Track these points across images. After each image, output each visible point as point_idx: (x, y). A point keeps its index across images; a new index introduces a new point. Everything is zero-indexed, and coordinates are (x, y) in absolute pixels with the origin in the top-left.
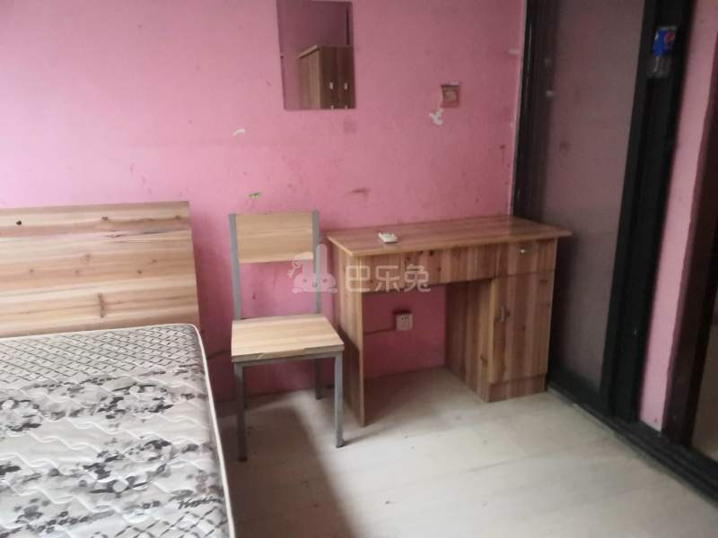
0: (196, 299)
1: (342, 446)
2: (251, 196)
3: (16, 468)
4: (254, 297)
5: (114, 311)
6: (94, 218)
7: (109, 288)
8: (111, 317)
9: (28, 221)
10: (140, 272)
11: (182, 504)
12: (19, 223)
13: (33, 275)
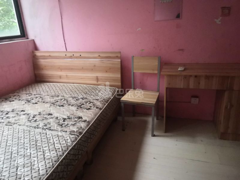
0: (120, 81)
1: (153, 136)
2: (141, 50)
3: (52, 115)
4: (140, 83)
5: (100, 81)
6: (96, 55)
7: (99, 75)
8: (99, 83)
9: (83, 55)
10: (106, 71)
11: (70, 133)
12: (80, 55)
13: (82, 69)
